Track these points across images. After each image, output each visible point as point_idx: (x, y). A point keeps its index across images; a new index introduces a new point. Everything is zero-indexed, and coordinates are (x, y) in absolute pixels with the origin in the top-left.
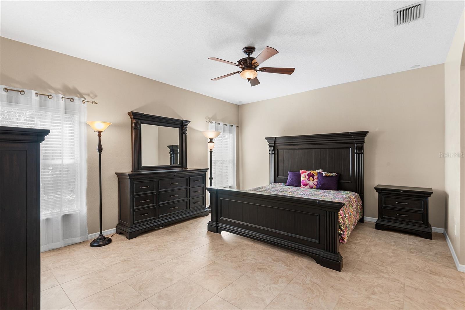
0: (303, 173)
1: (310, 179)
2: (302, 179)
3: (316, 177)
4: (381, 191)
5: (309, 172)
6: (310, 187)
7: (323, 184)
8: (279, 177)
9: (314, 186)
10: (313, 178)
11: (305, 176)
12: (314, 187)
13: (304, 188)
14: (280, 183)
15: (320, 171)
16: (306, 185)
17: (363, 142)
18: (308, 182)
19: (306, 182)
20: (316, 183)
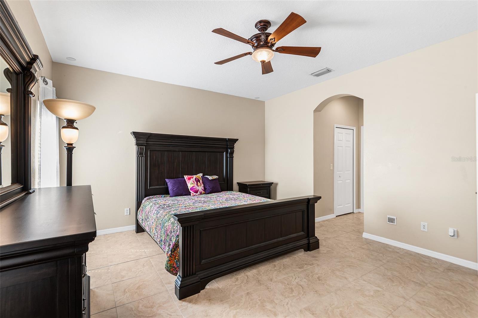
0: (189, 179)
1: (198, 185)
2: (190, 186)
3: (201, 181)
4: (250, 187)
5: (195, 177)
6: (200, 193)
7: (213, 188)
8: (151, 188)
9: (202, 191)
10: (200, 183)
11: (194, 182)
12: (202, 193)
13: (196, 195)
14: (158, 196)
15: (201, 175)
16: (196, 192)
17: (233, 148)
18: (198, 188)
19: (196, 188)
20: (203, 188)
